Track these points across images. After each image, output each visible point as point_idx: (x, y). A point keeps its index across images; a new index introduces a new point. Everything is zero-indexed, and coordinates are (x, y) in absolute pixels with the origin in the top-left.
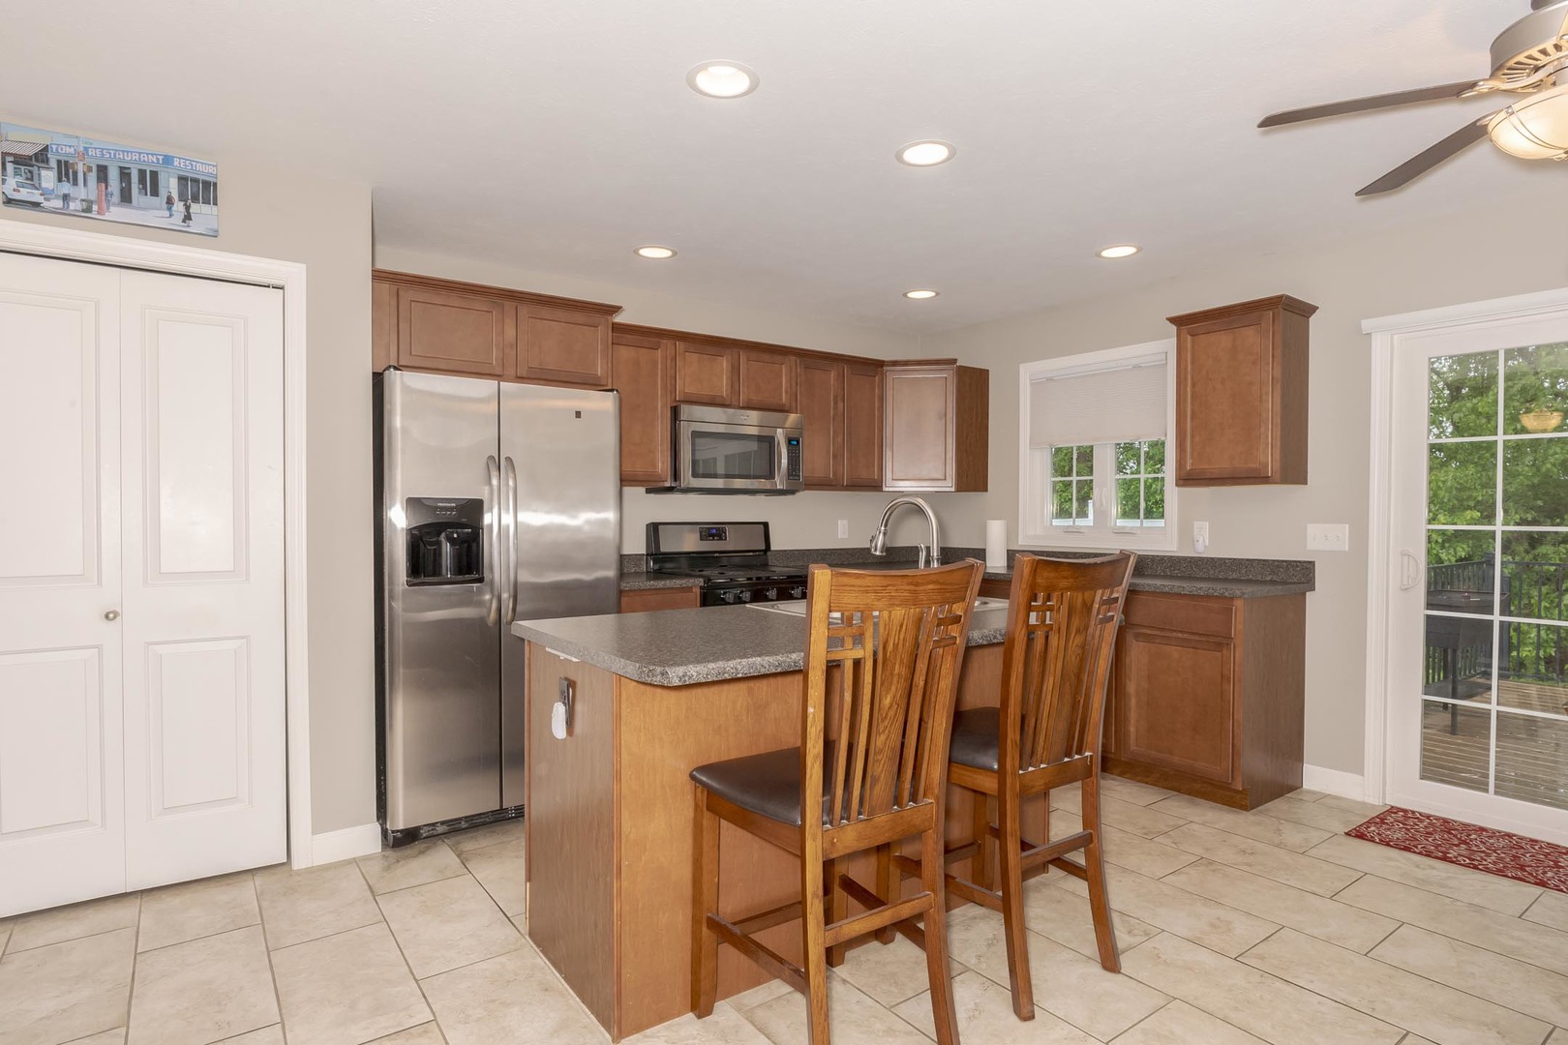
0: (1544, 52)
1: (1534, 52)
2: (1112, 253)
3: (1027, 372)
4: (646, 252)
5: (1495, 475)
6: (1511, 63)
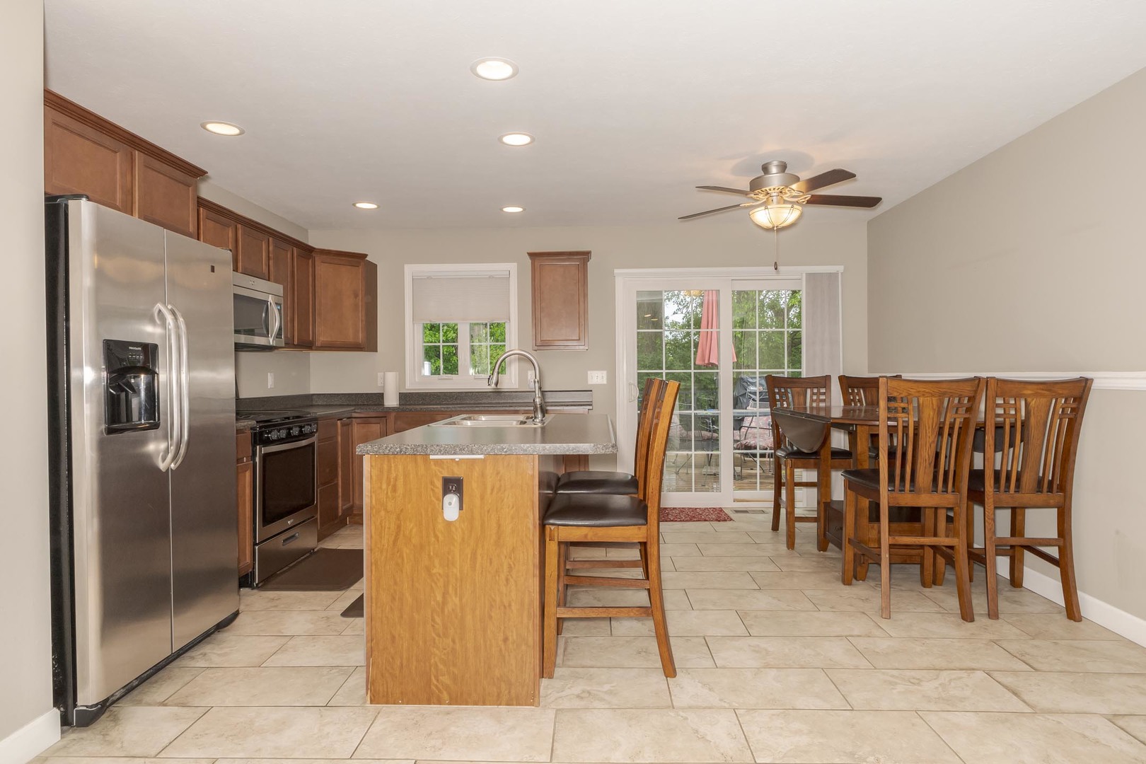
0: (770, 190)
1: (767, 189)
2: (509, 210)
3: (410, 270)
4: (214, 127)
5: (662, 357)
6: (763, 189)
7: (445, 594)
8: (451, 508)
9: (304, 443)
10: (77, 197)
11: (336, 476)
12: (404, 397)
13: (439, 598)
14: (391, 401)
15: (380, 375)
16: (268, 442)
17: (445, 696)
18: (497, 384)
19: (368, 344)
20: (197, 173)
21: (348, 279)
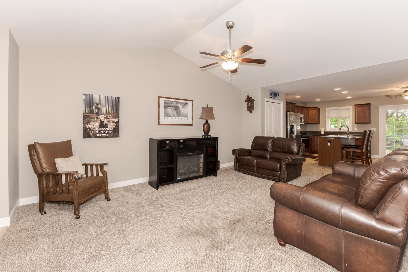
2: (348, 97)
3: (327, 109)
4: (296, 97)
7: (328, 154)
8: (329, 144)
9: (307, 138)
10: (288, 112)
11: (312, 144)
12: (325, 132)
13: (327, 154)
14: (323, 133)
15: (320, 128)
16: (303, 137)
17: (328, 165)
18: (340, 130)
19: (318, 123)
20: (295, 104)
21: (314, 112)
